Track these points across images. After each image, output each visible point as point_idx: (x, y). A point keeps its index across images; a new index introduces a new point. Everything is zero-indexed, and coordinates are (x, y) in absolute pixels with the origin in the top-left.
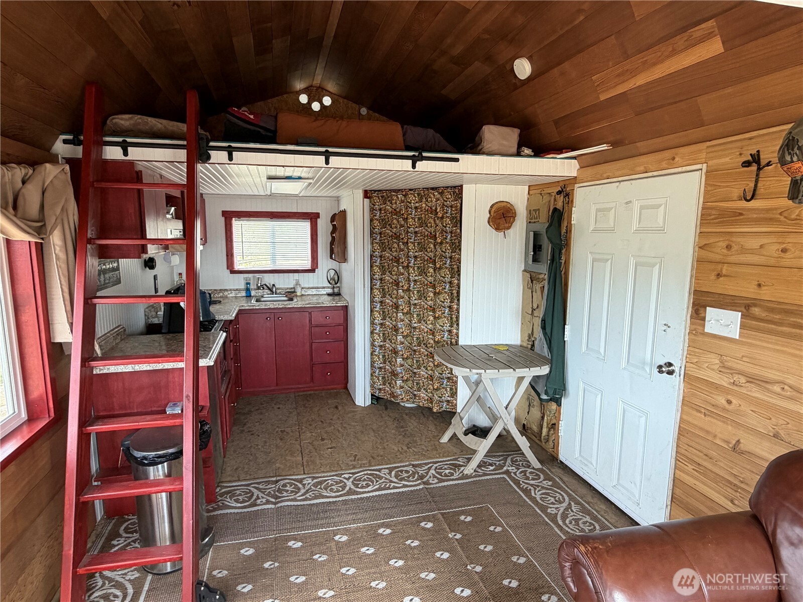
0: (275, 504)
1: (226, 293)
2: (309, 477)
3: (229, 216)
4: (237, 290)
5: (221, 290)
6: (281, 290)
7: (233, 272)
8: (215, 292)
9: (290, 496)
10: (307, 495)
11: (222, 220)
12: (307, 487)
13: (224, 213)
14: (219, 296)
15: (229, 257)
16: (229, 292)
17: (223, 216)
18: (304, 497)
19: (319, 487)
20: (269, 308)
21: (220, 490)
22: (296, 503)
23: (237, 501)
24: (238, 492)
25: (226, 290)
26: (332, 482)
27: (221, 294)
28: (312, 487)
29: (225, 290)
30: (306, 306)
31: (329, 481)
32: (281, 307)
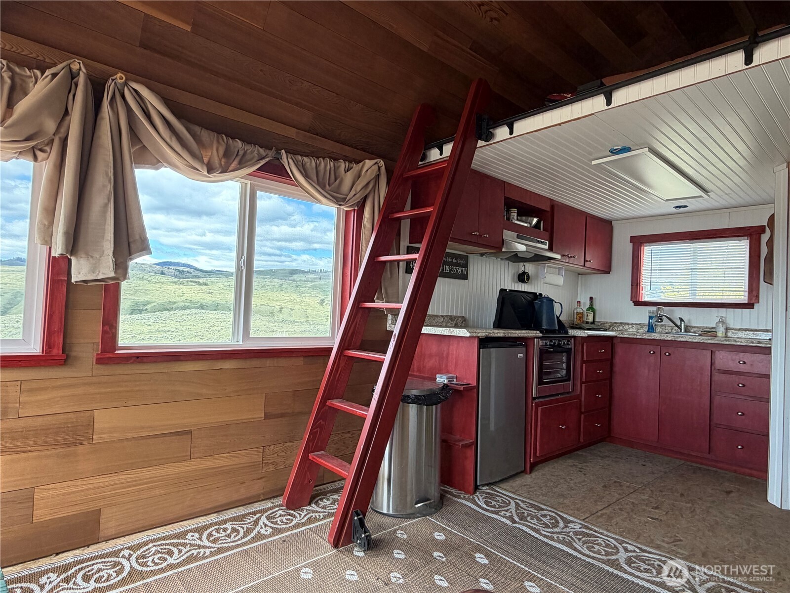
0: (514, 522)
1: (627, 327)
2: (580, 524)
3: (638, 242)
4: (640, 324)
5: (621, 323)
6: (696, 329)
7: (638, 303)
8: (615, 325)
9: (537, 525)
10: (555, 536)
11: (630, 246)
12: (567, 530)
13: (633, 239)
14: (619, 329)
15: (634, 287)
16: (630, 326)
17: (631, 242)
18: (550, 535)
19: (580, 537)
20: (653, 339)
21: (486, 489)
22: (536, 535)
23: (487, 503)
24: (498, 498)
25: (628, 324)
26: (603, 543)
27: (621, 328)
28: (571, 533)
29: (626, 323)
30: (706, 341)
31: (599, 539)
32: (669, 339)
